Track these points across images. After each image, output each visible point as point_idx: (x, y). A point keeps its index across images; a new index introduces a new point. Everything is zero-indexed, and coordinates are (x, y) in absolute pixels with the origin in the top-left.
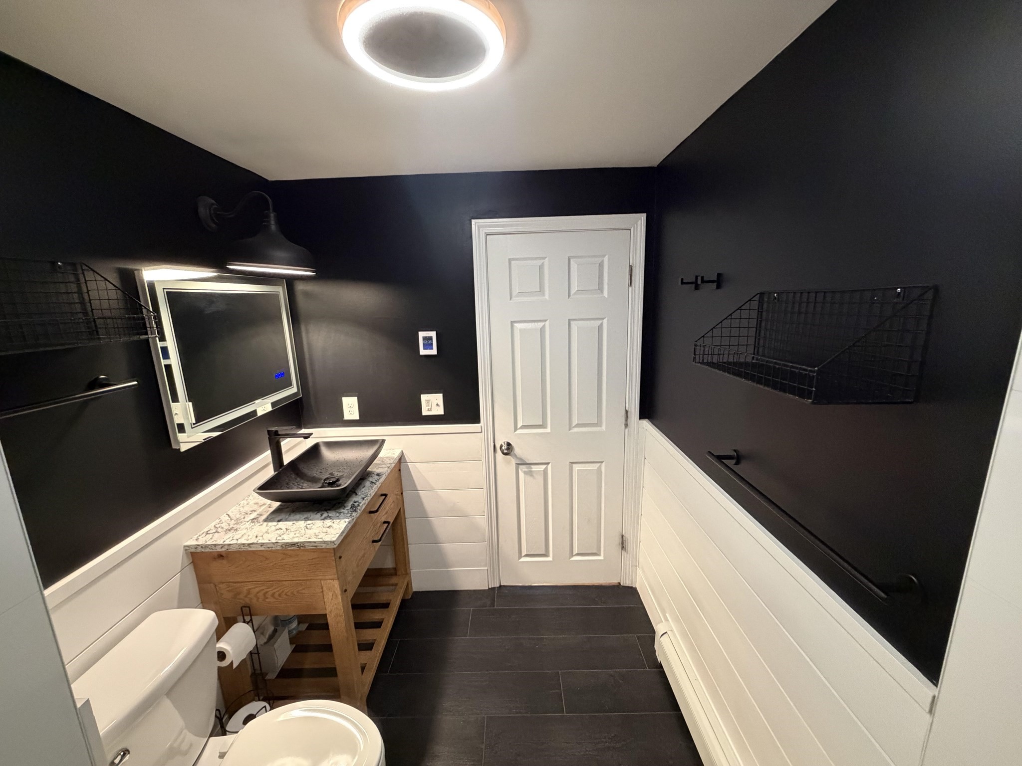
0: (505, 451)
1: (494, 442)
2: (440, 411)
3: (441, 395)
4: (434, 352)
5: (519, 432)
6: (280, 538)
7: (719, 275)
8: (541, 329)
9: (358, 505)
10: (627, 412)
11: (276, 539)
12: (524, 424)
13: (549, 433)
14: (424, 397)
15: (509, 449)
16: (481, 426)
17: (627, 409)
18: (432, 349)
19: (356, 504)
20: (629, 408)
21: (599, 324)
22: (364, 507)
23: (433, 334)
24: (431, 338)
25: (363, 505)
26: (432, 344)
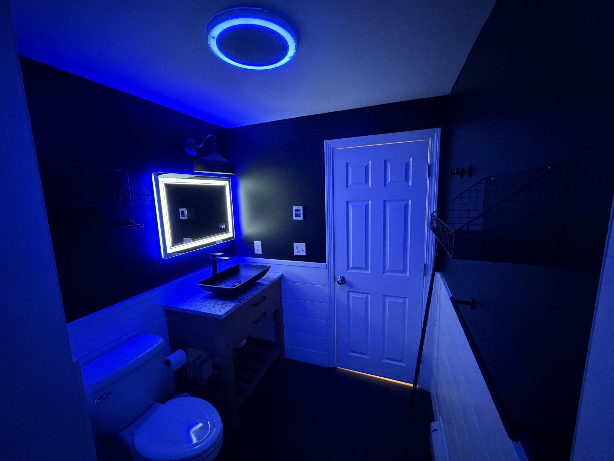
0: (339, 282)
1: (334, 276)
2: (304, 253)
3: (304, 244)
4: (301, 218)
5: (350, 271)
6: (199, 309)
7: (471, 167)
8: (365, 206)
9: (243, 300)
10: (425, 265)
11: (198, 310)
12: (353, 266)
13: (369, 274)
14: (295, 244)
15: (343, 281)
16: (327, 265)
17: (425, 263)
18: (300, 216)
19: (242, 299)
20: (426, 262)
21: (405, 204)
22: (246, 301)
23: (301, 208)
24: (299, 210)
25: (246, 299)
26: (300, 214)
